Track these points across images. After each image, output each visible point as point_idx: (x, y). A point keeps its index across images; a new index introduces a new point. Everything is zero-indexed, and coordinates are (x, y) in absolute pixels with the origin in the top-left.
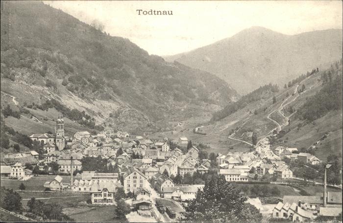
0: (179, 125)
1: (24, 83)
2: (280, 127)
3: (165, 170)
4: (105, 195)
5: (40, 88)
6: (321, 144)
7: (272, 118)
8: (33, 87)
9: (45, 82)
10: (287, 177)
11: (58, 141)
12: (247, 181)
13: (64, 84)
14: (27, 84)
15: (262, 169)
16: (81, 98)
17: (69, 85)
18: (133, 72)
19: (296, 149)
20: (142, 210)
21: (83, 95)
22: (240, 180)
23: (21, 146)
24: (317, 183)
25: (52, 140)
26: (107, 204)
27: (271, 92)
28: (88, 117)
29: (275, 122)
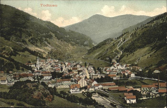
0: (75, 55)
1: (14, 41)
2: (119, 55)
3: (86, 76)
4: (76, 89)
5: (20, 43)
6: (139, 62)
7: (115, 52)
8: (17, 43)
9: (22, 41)
10: (133, 76)
11: (37, 65)
12: (119, 79)
13: (29, 41)
14: (15, 42)
15: (122, 74)
16: (36, 46)
17: (31, 41)
18: (54, 34)
19: (130, 65)
20: (94, 95)
21: (37, 45)
22: (116, 79)
23: (25, 69)
24: (145, 78)
25: (35, 65)
26: (77, 93)
27: (111, 41)
28: (40, 54)
29: (117, 53)
